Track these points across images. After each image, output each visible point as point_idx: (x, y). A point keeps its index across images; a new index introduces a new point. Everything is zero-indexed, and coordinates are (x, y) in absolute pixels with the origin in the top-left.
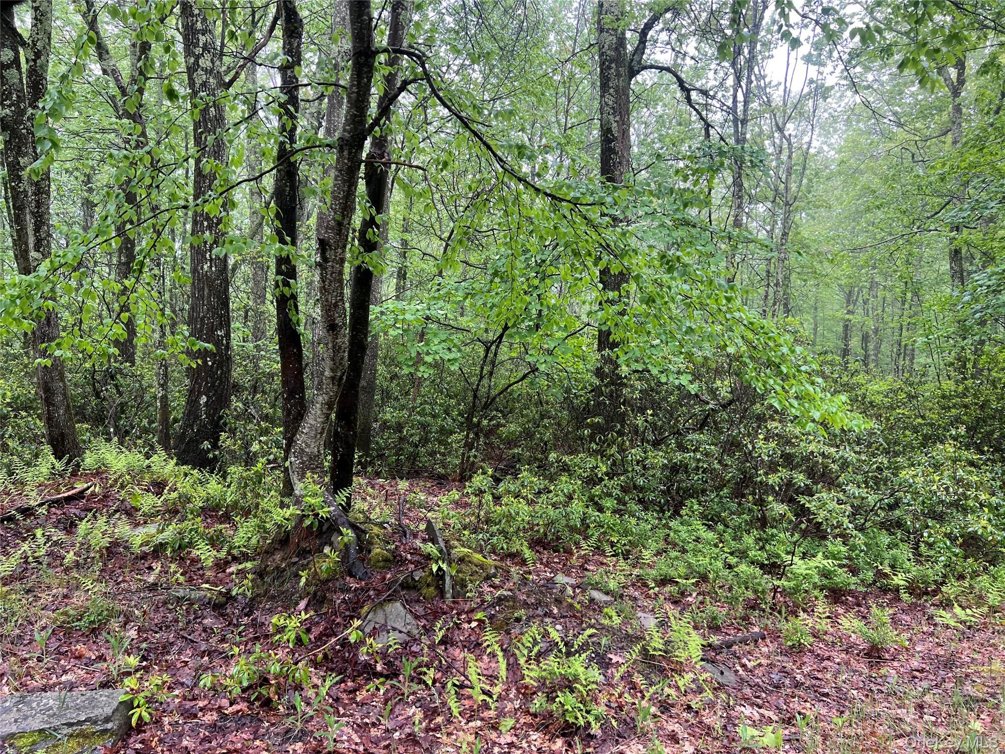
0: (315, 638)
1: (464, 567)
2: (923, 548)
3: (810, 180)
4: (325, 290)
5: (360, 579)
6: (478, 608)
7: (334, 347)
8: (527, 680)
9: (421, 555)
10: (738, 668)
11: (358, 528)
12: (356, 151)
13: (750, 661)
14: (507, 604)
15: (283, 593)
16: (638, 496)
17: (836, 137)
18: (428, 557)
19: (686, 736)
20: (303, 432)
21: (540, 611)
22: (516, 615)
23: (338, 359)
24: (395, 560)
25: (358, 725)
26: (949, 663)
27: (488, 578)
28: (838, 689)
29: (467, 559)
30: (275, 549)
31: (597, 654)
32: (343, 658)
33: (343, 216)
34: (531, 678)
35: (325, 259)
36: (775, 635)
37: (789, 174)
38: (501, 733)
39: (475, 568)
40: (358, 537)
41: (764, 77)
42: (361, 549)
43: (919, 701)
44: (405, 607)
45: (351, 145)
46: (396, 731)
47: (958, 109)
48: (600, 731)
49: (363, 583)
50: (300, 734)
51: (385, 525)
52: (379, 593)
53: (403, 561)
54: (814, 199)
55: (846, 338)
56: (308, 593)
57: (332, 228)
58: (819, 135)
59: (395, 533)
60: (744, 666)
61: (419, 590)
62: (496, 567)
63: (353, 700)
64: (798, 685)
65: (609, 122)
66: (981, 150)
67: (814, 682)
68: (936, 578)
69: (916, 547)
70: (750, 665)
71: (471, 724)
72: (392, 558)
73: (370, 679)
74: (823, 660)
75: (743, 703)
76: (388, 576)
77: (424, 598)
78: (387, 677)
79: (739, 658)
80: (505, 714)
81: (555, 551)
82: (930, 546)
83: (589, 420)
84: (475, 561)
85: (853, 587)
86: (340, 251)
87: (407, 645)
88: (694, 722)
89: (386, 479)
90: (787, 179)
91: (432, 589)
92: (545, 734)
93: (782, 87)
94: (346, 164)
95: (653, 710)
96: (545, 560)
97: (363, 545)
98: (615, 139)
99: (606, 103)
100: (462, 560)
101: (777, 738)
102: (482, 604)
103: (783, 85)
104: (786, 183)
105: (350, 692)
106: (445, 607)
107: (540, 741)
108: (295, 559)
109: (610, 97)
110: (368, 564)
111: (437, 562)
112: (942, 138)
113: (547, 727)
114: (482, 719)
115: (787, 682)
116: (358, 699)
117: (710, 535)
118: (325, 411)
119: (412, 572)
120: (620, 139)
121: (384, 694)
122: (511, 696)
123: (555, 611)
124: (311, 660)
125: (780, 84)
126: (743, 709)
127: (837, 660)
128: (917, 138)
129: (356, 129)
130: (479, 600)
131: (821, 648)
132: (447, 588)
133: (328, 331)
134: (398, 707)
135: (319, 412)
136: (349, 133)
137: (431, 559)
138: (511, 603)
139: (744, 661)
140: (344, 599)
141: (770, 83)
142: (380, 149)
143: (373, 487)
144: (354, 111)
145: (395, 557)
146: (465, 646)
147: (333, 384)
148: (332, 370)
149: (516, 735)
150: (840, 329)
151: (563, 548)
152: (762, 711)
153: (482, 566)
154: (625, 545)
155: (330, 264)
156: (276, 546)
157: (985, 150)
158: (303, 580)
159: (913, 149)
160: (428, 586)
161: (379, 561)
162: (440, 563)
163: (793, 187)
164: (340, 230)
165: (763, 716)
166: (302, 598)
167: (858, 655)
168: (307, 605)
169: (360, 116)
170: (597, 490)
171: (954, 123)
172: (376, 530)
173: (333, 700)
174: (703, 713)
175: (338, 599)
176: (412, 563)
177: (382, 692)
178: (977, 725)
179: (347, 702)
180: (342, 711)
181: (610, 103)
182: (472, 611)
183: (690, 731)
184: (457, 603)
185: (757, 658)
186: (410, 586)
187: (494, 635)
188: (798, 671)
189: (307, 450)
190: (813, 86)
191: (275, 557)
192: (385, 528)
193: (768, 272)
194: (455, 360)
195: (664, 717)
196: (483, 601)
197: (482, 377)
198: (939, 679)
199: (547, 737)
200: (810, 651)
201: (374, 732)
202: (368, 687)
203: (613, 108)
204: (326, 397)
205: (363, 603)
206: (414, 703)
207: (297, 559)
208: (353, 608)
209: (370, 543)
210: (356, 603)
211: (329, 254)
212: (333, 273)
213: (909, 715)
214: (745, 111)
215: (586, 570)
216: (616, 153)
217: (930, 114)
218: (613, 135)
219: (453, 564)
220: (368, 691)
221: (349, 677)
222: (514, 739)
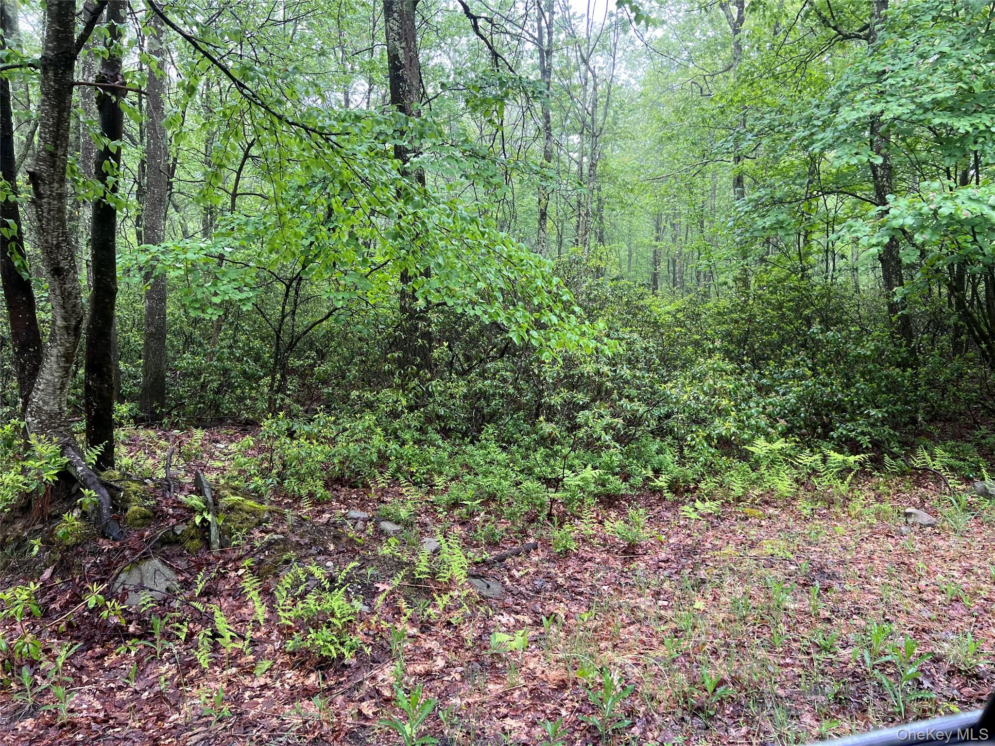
0: (61, 607)
1: (232, 515)
2: (686, 451)
3: (616, 112)
4: (43, 229)
5: (115, 540)
6: (246, 555)
7: (62, 293)
8: (283, 621)
9: (185, 508)
10: (506, 579)
11: (112, 486)
12: (64, 72)
13: (518, 571)
14: (277, 547)
15: (26, 564)
16: (440, 425)
17: (641, 70)
18: (192, 510)
19: (441, 651)
20: (38, 389)
21: (313, 551)
22: (285, 557)
23: (69, 307)
24: (156, 516)
25: (101, 692)
26: (691, 552)
27: (259, 524)
28: (593, 587)
29: (237, 507)
30: (15, 518)
31: (364, 585)
32: (91, 624)
33: (56, 147)
34: (286, 619)
35: (39, 195)
36: (546, 544)
37: (595, 106)
38: (256, 676)
39: (245, 515)
40: (113, 497)
41: (567, 9)
42: (115, 508)
43: (657, 589)
44: (165, 563)
45: (55, 65)
46: (145, 690)
47: (738, 47)
48: (354, 660)
49: (118, 544)
50: (32, 710)
51: (146, 481)
52: (135, 551)
53: (165, 517)
54: (619, 131)
55: (656, 262)
56: (54, 561)
57: (44, 160)
58: (626, 68)
59: (158, 488)
60: (511, 577)
61: (182, 544)
62: (270, 512)
63: (101, 666)
64: (558, 587)
65: (395, 48)
66: (751, 84)
67: (573, 582)
68: (695, 476)
69: (681, 450)
70: (517, 575)
71: (225, 673)
72: (151, 514)
73: (121, 642)
74: (585, 561)
75: (502, 612)
76: (147, 533)
77: (188, 551)
78: (140, 637)
79: (509, 570)
80: (264, 657)
81: (352, 487)
82: (692, 448)
83: (389, 356)
84: (246, 508)
85: (623, 492)
86: (56, 185)
87: (165, 602)
88: (451, 637)
89: (182, 430)
90: (593, 110)
91: (196, 541)
92: (301, 671)
93: (585, 19)
94: (53, 87)
95: (414, 631)
96: (342, 497)
97: (119, 505)
98: (402, 66)
99: (391, 28)
100: (231, 508)
101: (524, 640)
102: (252, 550)
103: (586, 18)
104: (592, 115)
105: (97, 658)
106: (211, 558)
107: (294, 678)
108: (38, 526)
109: (395, 22)
110: (124, 523)
111: (201, 514)
112: (726, 74)
113: (303, 663)
114: (239, 666)
115: (549, 586)
116: (106, 665)
117: (502, 457)
118: (62, 364)
119: (173, 526)
120: (407, 66)
121: (135, 655)
122: (273, 638)
123: (332, 547)
124: (54, 630)
125: (583, 16)
126: (500, 617)
127: (598, 560)
128: (705, 73)
129: (59, 46)
130: (248, 547)
131: (585, 551)
132: (213, 538)
133: (53, 276)
134: (150, 666)
135: (55, 366)
136: (53, 51)
137: (195, 511)
138: (282, 546)
139: (514, 572)
140: (95, 562)
141: (574, 15)
142: (113, 71)
143: (167, 440)
144: (56, 26)
145: (155, 513)
146: (229, 595)
147: (68, 334)
148: (65, 319)
149: (271, 677)
150: (651, 255)
151: (362, 483)
152: (518, 617)
153: (253, 513)
154: (424, 473)
155: (45, 200)
156: (17, 514)
157: (755, 85)
158: (36, 549)
159: (701, 83)
160: (192, 538)
161: (136, 519)
162: (205, 514)
163: (599, 117)
164: (54, 162)
165: (517, 621)
166: (47, 567)
167: (617, 553)
168: (53, 574)
169: (64, 32)
170: (396, 424)
171: (735, 59)
172: (134, 487)
173: (77, 668)
174: (462, 627)
175: (88, 563)
176: (174, 518)
177: (133, 653)
178: (699, 604)
179: (92, 669)
180: (85, 679)
181: (395, 28)
182: (240, 558)
183: (445, 646)
184: (225, 552)
185: (526, 567)
186: (171, 541)
187: (255, 581)
188: (561, 575)
189: (46, 408)
190: (614, 19)
191: (15, 526)
192: (146, 484)
193: (579, 202)
194: (248, 299)
195: (424, 636)
196: (252, 548)
197: (284, 317)
198: (680, 567)
199: (302, 674)
200: (576, 555)
201: (120, 696)
202: (117, 651)
203: (398, 34)
204: (61, 349)
205: (116, 564)
206: (168, 659)
207: (41, 526)
208: (105, 571)
209: (127, 500)
210: (109, 565)
211: (44, 189)
212: (50, 210)
213: (645, 602)
214: (550, 41)
215: (383, 502)
216: (405, 82)
217: (716, 49)
218: (400, 62)
219: (221, 514)
220: (117, 654)
221: (97, 643)
222: (269, 680)
